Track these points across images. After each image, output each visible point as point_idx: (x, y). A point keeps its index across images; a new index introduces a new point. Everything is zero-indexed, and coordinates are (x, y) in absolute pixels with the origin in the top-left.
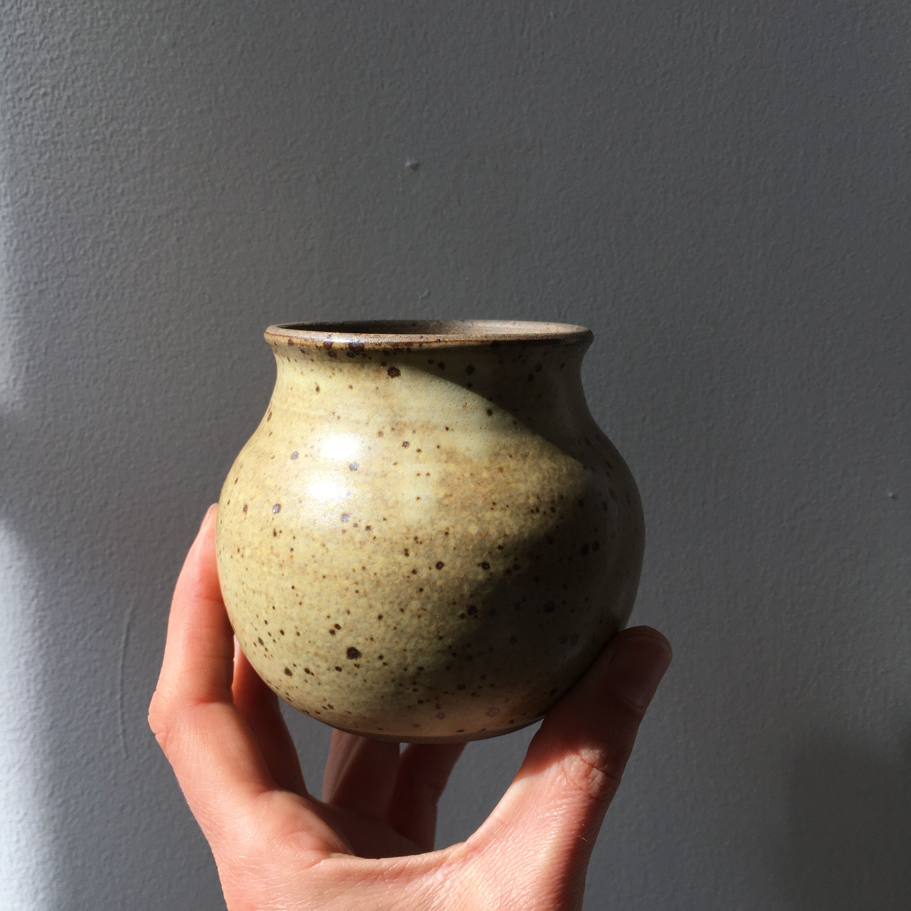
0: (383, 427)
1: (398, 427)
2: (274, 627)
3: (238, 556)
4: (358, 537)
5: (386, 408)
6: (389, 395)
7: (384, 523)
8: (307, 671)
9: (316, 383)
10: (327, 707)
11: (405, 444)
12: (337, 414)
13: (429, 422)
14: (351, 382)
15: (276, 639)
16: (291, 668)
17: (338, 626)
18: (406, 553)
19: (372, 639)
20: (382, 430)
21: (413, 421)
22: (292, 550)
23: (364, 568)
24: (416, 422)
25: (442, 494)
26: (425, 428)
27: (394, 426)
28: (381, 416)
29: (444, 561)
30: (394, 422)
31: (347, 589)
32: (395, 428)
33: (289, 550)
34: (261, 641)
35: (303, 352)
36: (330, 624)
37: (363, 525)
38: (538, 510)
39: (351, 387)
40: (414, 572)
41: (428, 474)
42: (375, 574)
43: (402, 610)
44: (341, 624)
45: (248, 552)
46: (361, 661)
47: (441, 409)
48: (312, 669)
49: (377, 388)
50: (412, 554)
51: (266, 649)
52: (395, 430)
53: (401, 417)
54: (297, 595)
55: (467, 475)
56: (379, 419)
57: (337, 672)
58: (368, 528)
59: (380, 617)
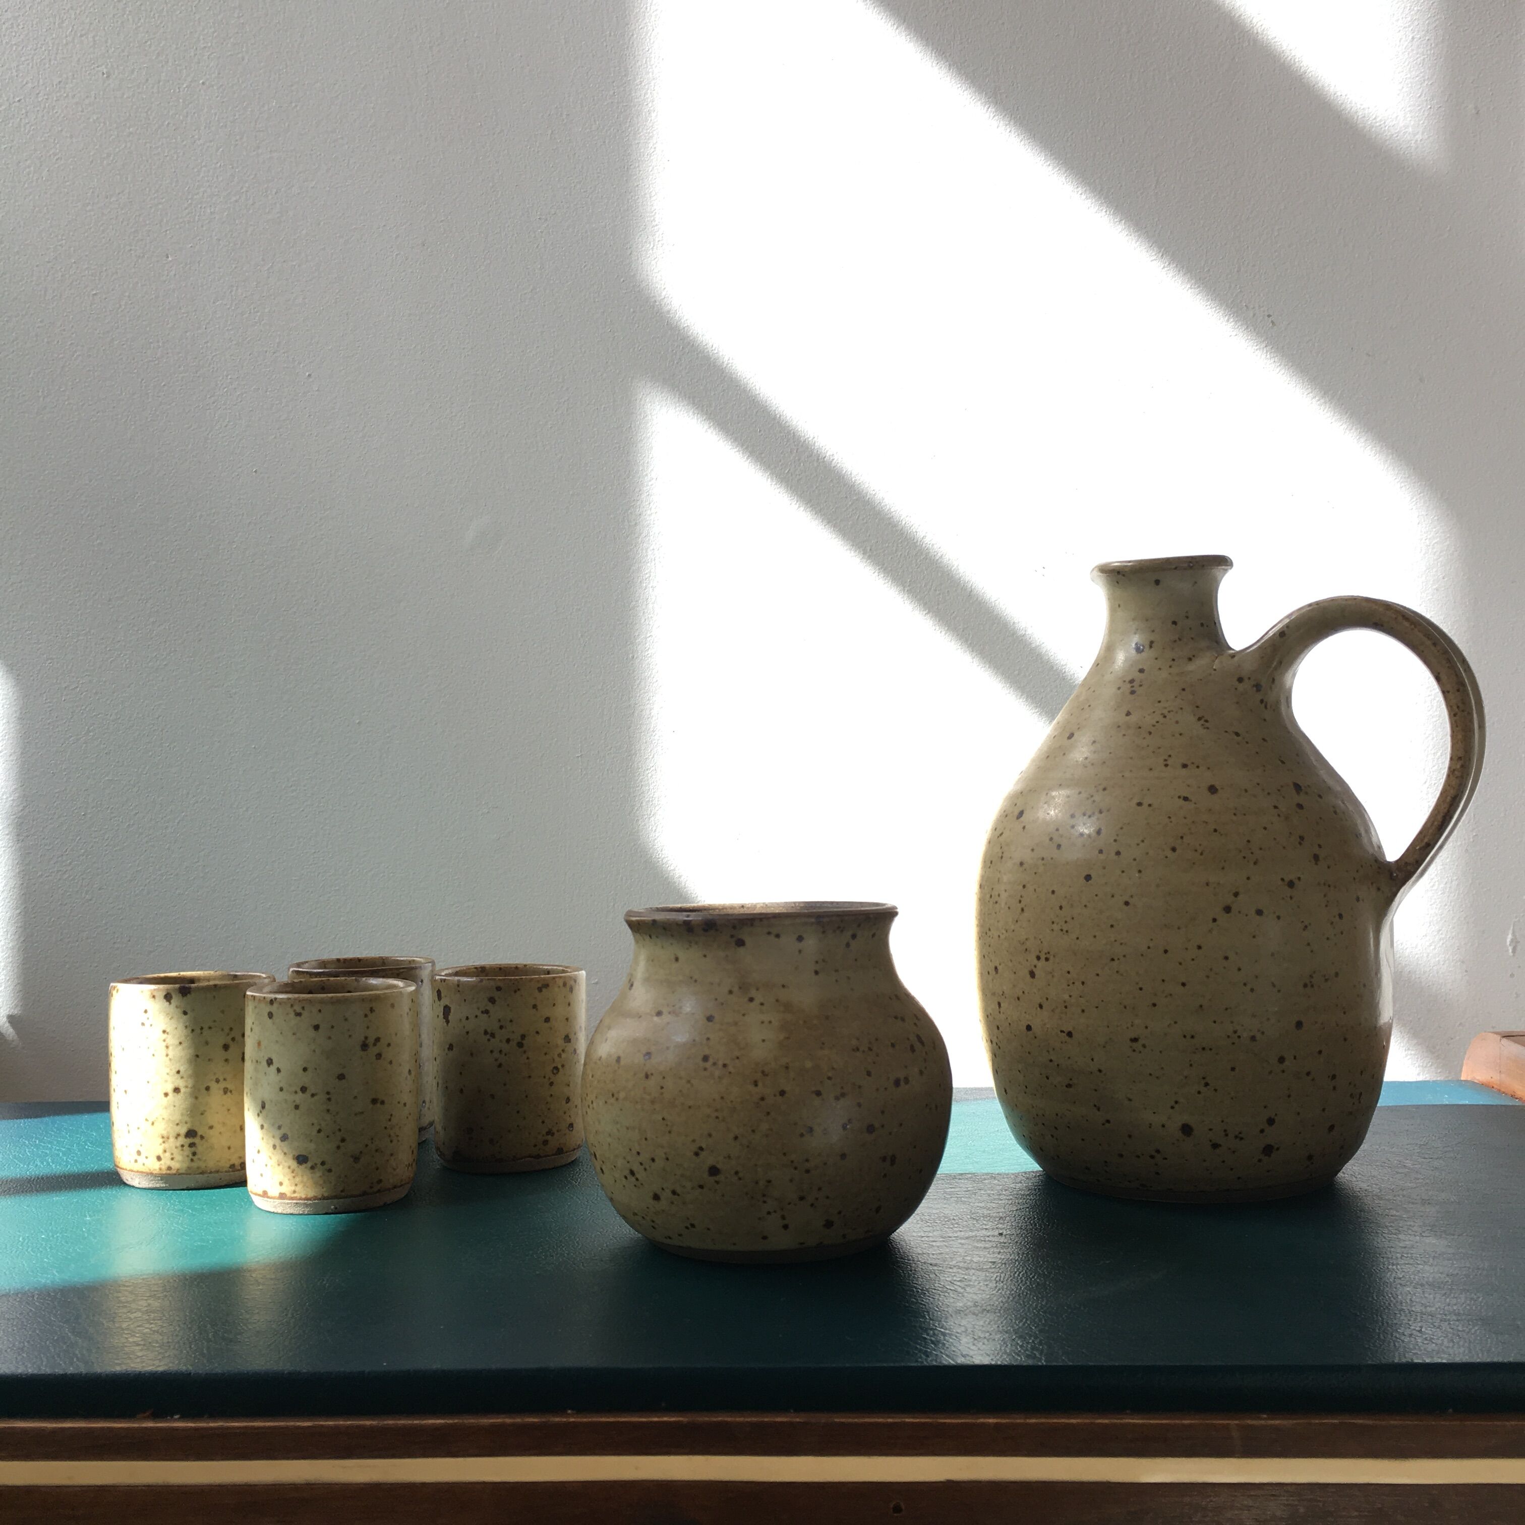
0: (733, 987)
1: (744, 987)
2: (645, 1157)
3: (612, 1100)
4: (717, 1073)
5: (734, 972)
6: (736, 961)
7: (737, 1061)
8: (674, 1193)
9: (675, 954)
10: (689, 1226)
11: (751, 1000)
12: (694, 978)
13: (769, 981)
15: (647, 1167)
16: (659, 1192)
17: (701, 1149)
18: (756, 1084)
19: (729, 1157)
20: (732, 989)
21: (756, 981)
22: (662, 1088)
23: (722, 1098)
24: (759, 981)
25: (782, 1037)
26: (766, 986)
27: (741, 986)
28: (730, 978)
29: (786, 1089)
30: (741, 982)
31: (708, 1116)
33: (659, 1088)
34: (632, 1173)
35: (664, 929)
36: (694, 1148)
37: (720, 1063)
38: (858, 1049)
39: (705, 956)
40: (763, 1099)
41: (770, 1022)
42: (732, 1102)
43: (753, 1131)
44: (704, 1146)
45: (622, 1095)
46: (720, 1177)
48: (679, 1190)
49: (727, 956)
50: (760, 1084)
51: (637, 1179)
52: (742, 989)
53: (747, 978)
54: (667, 1125)
55: (801, 1022)
56: (729, 981)
57: (700, 1190)
58: (725, 1066)
59: (736, 1138)
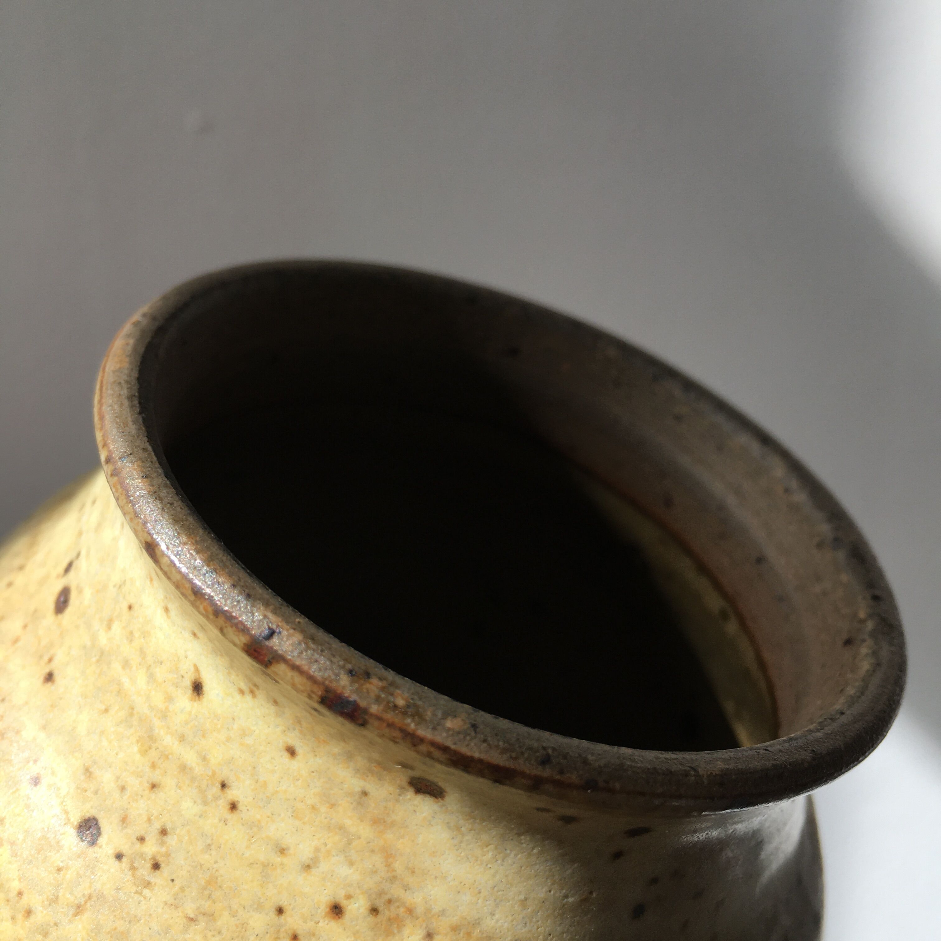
0: (349, 897)
1: (389, 910)
5: (373, 851)
6: (393, 824)
9: (197, 669)
12: (233, 794)
13: (477, 923)
14: (293, 739)
20: (344, 903)
21: (436, 909)
24: (443, 912)
26: (461, 935)
27: (380, 904)
28: (351, 864)
30: (381, 893)
32: (381, 909)
47: (522, 897)
49: (365, 793)
52: (379, 916)
53: (406, 888)
56: (344, 871)
